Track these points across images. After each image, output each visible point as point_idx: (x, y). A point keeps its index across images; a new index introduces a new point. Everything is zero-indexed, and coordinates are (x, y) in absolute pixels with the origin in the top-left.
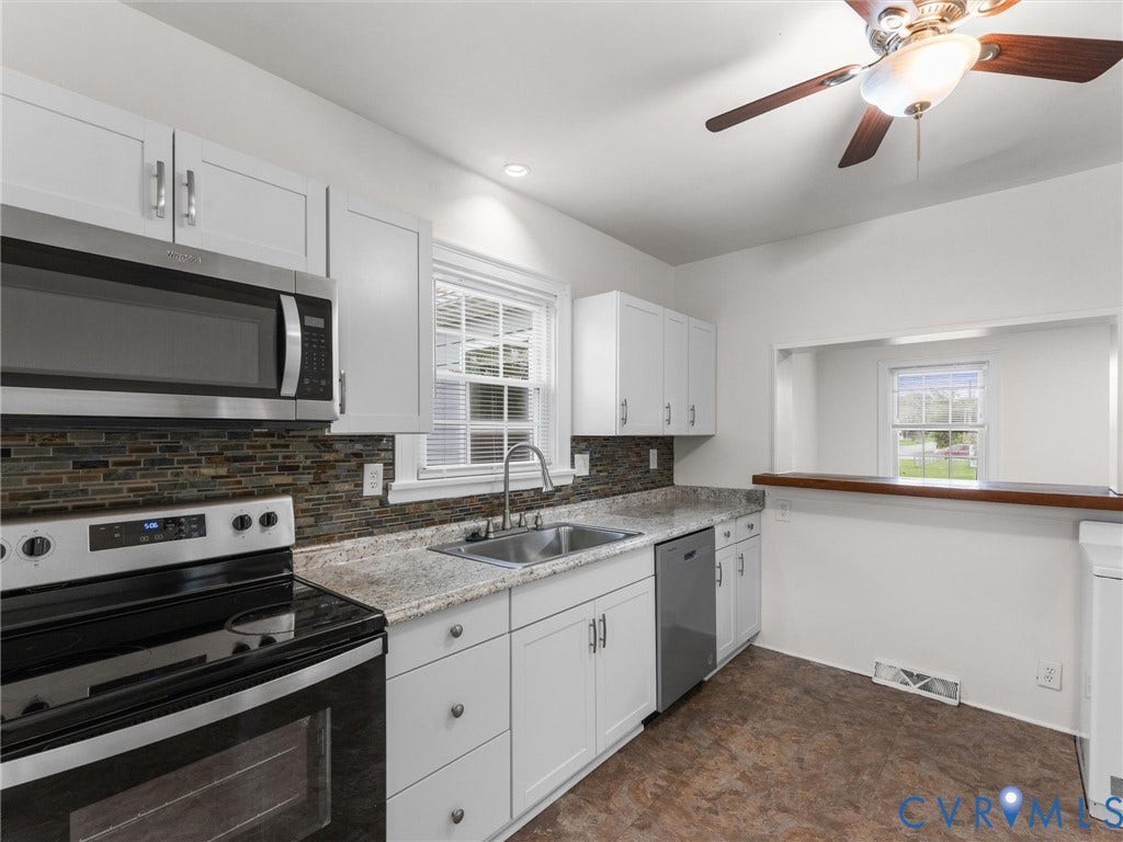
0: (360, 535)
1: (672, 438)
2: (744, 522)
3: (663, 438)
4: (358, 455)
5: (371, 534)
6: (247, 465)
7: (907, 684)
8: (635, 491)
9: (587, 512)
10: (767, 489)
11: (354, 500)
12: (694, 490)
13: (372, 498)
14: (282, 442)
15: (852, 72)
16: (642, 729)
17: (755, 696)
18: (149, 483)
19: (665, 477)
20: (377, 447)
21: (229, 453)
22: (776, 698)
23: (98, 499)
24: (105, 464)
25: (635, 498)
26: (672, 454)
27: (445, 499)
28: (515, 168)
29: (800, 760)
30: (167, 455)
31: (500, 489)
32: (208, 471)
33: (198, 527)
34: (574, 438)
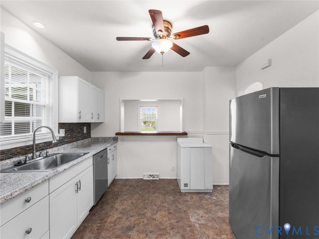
1: (90, 123)
2: (113, 146)
3: (88, 123)
8: (79, 140)
9: (64, 149)
10: (119, 136)
12: (98, 138)
16: (89, 213)
19: (88, 135)
22: (123, 190)
25: (80, 142)
26: (90, 128)
28: (38, 23)
31: (31, 143)
34: (59, 124)
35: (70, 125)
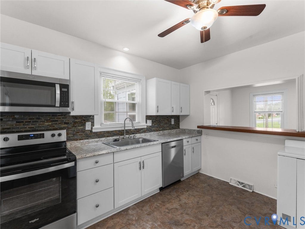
0: (85, 139)
1: (179, 116)
2: (194, 139)
3: (176, 116)
4: (84, 120)
5: (88, 139)
6: (56, 122)
7: (239, 185)
8: (167, 130)
9: (151, 135)
10: (203, 130)
11: (84, 131)
12: (185, 130)
13: (88, 130)
14: (65, 117)
15: (189, 20)
16: (159, 191)
17: (193, 185)
18: (33, 126)
19: (177, 125)
20: (89, 118)
21: (52, 120)
22: (199, 186)
23: (22, 130)
24: (23, 122)
25: (166, 132)
26: (179, 120)
27: (108, 131)
28: (125, 48)
29: (198, 202)
30: (37, 120)
31: (123, 129)
32: (47, 124)
33: (42, 136)
34: (147, 116)
35: (157, 117)
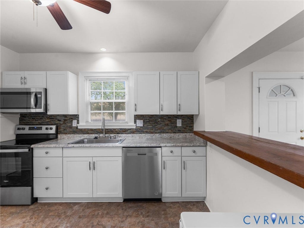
0: (72, 134)
1: (193, 115)
4: (72, 118)
6: (53, 120)
11: (71, 127)
13: (75, 127)
16: (122, 201)
18: (40, 122)
19: (187, 129)
20: (75, 117)
21: (50, 117)
24: (35, 119)
26: (193, 121)
27: (92, 129)
30: (42, 118)
32: (48, 120)
